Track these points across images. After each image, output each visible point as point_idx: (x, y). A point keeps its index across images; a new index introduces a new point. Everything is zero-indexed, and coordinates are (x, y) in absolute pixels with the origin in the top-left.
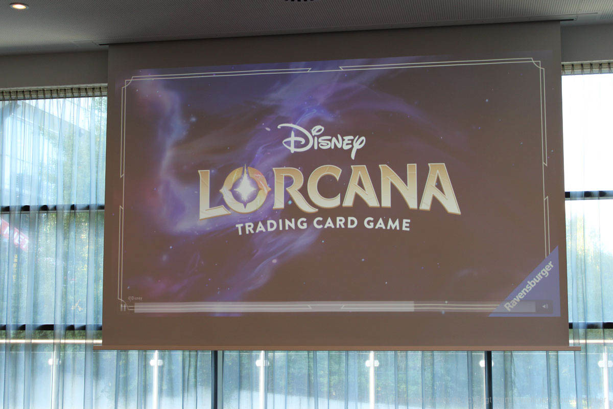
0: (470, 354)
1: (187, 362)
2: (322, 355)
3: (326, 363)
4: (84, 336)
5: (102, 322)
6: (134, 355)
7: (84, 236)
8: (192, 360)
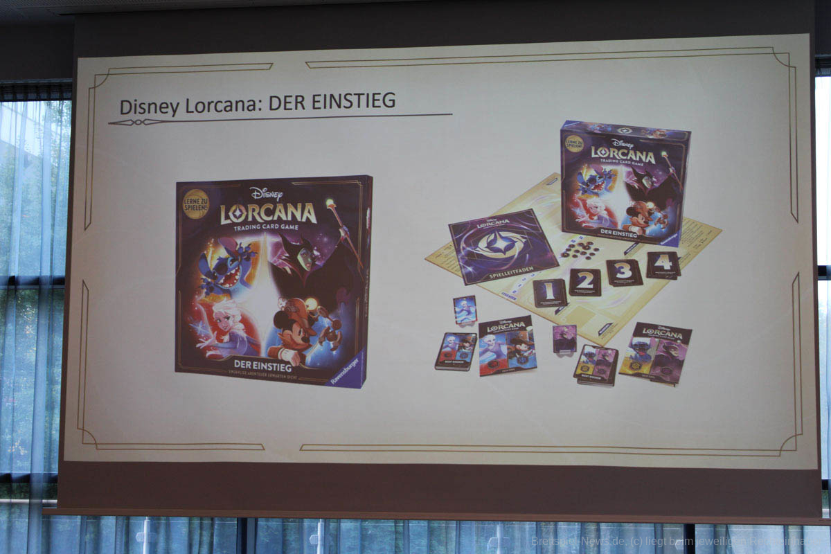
0: (659, 528)
1: (196, 538)
2: (417, 527)
3: (424, 542)
4: (27, 492)
5: (57, 469)
6: (109, 524)
7: (30, 330)
8: (204, 533)
